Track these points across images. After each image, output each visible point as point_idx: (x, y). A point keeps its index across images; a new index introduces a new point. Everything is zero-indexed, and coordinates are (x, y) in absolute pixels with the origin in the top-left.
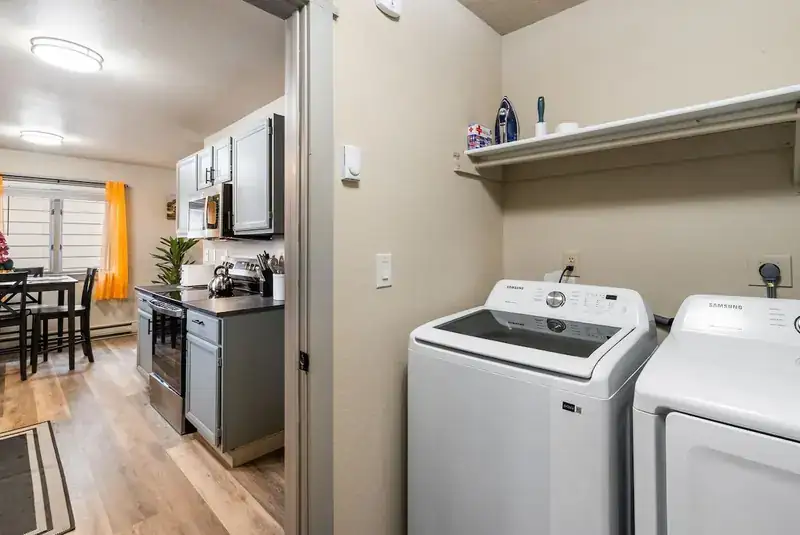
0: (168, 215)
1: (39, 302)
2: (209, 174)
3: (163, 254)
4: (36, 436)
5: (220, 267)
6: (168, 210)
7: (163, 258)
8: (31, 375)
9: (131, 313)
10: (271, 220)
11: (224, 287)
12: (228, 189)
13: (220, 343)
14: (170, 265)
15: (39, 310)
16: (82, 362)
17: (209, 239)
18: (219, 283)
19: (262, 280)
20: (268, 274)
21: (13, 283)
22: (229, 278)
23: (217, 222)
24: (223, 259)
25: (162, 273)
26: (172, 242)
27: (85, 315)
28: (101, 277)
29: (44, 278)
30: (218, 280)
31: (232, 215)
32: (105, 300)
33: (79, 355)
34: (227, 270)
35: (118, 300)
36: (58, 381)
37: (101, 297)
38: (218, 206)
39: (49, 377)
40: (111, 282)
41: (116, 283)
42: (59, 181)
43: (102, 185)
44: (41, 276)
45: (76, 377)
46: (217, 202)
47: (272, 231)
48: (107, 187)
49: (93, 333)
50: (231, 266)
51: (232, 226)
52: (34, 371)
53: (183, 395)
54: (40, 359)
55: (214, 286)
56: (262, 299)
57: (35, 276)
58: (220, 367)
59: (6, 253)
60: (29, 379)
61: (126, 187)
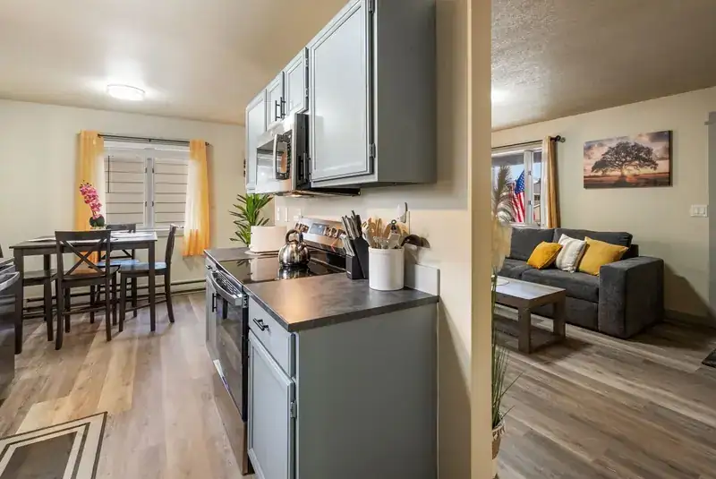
0: (244, 172)
1: (133, 257)
2: (279, 108)
3: (240, 212)
4: (85, 437)
5: (293, 232)
6: (245, 167)
7: (239, 215)
8: (117, 334)
10: (372, 159)
11: (297, 258)
12: (303, 121)
13: (294, 374)
14: (246, 222)
15: (133, 267)
16: (163, 322)
17: (280, 194)
18: (292, 252)
19: (350, 253)
20: (360, 246)
21: (97, 241)
22: (303, 247)
23: (288, 171)
24: (296, 219)
25: (239, 230)
26: (247, 199)
27: (166, 272)
28: (186, 233)
29: (136, 234)
30: (290, 249)
31: (308, 159)
32: (189, 256)
33: (162, 313)
34: (301, 237)
36: (136, 343)
37: (186, 254)
38: (289, 147)
39: (131, 339)
40: (195, 238)
41: (200, 239)
42: (150, 140)
43: (185, 143)
44: (134, 232)
45: (153, 341)
46: (288, 141)
47: (374, 178)
48: (191, 144)
49: (173, 288)
50: (305, 229)
51: (308, 174)
52: (121, 330)
53: (245, 418)
54: (129, 314)
55: (286, 256)
56: (350, 283)
57: (130, 232)
58: (294, 419)
59: (99, 210)
60: (113, 339)
61: (207, 144)
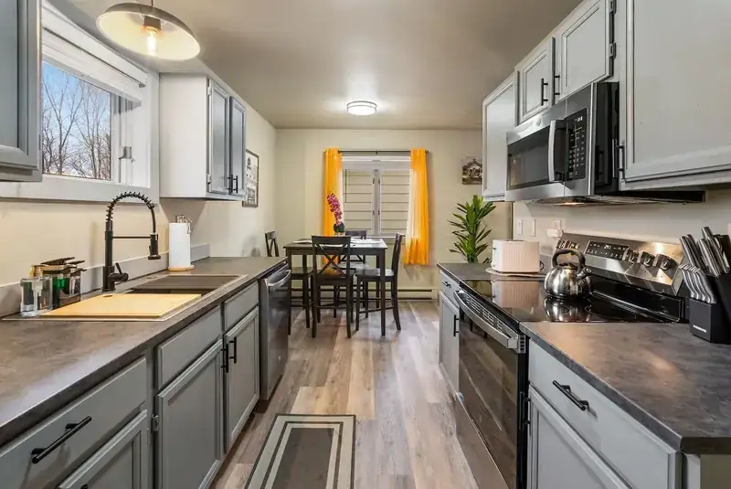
0: (464, 180)
1: (364, 262)
2: (546, 87)
3: (460, 222)
4: (340, 437)
5: (567, 252)
6: (464, 174)
7: (459, 225)
8: (355, 332)
9: (431, 281)
14: (466, 233)
15: (364, 271)
16: (392, 328)
21: (341, 246)
25: (458, 241)
26: (467, 208)
27: (394, 279)
28: (408, 241)
29: (367, 241)
30: (562, 275)
32: (410, 264)
35: (422, 266)
37: (407, 262)
39: (366, 340)
40: (415, 245)
41: (420, 248)
42: (377, 152)
43: (406, 153)
44: (365, 239)
45: (385, 346)
48: (412, 153)
49: (399, 295)
52: (357, 329)
54: (363, 316)
55: (556, 284)
57: (361, 238)
59: (340, 218)
60: (353, 337)
61: (427, 152)
